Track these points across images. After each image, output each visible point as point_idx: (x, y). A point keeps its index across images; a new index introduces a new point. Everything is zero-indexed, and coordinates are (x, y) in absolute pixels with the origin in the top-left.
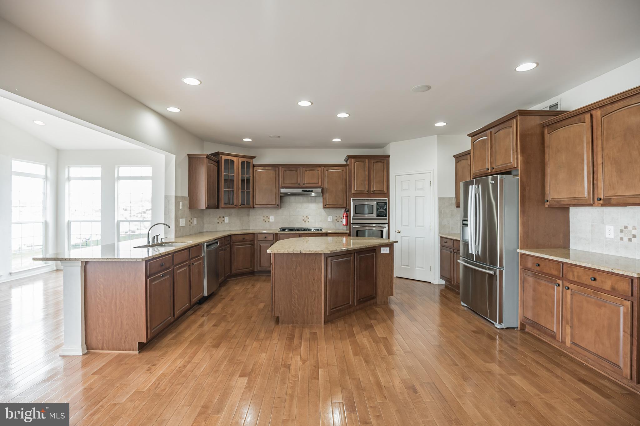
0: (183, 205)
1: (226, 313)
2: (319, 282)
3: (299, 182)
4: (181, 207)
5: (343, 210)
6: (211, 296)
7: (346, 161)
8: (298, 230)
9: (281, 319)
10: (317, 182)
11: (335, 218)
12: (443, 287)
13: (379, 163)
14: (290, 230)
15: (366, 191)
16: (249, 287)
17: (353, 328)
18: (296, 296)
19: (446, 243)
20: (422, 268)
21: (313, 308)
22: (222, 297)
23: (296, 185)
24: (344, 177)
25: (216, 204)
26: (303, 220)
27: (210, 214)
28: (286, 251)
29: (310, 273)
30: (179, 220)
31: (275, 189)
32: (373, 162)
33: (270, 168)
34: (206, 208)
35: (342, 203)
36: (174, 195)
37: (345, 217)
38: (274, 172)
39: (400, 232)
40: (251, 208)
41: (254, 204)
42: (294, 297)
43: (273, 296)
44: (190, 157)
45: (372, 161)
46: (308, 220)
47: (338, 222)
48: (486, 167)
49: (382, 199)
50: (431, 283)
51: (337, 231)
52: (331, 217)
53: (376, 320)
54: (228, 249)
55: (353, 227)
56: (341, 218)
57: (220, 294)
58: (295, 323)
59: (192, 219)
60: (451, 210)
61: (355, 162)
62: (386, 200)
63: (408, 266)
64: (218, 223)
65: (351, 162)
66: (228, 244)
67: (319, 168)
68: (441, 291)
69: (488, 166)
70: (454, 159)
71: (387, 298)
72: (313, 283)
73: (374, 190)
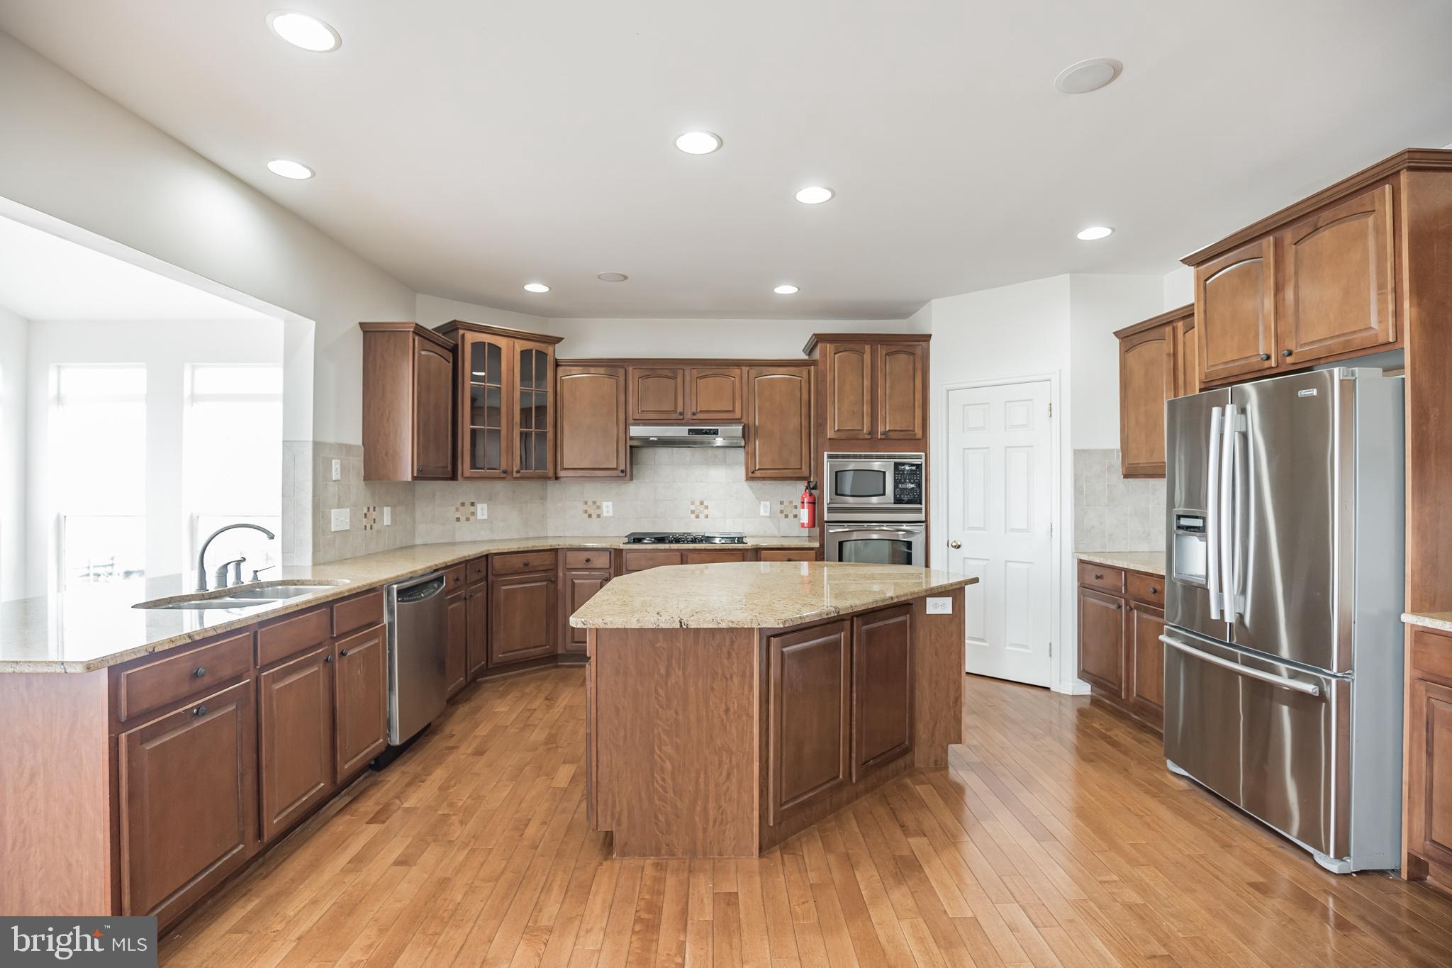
0: (344, 469)
1: (451, 805)
2: (744, 718)
3: (680, 409)
4: (336, 475)
5: (801, 486)
6: (412, 744)
7: (810, 350)
8: (677, 541)
9: (617, 839)
10: (732, 409)
11: (779, 507)
12: (1086, 704)
13: (902, 357)
14: (656, 539)
15: (865, 432)
16: (535, 705)
17: (856, 872)
18: (668, 765)
19: (1099, 580)
20: (1026, 647)
21: (723, 803)
22: (451, 743)
23: (674, 416)
24: (805, 396)
25: (447, 467)
26: (693, 512)
27: (434, 496)
28: (634, 620)
29: (713, 689)
30: (330, 513)
31: (615, 428)
32: (884, 353)
33: (602, 370)
34: (414, 478)
35: (799, 467)
36: (311, 439)
37: (806, 505)
38: (612, 381)
39: (959, 547)
40: (549, 478)
41: (559, 468)
42: (662, 770)
43: (594, 764)
44: (370, 332)
45: (882, 351)
46: (706, 512)
47: (786, 516)
48: (1258, 351)
49: (911, 457)
50: (1052, 689)
51: (786, 543)
52: (768, 503)
53: (925, 835)
54: (481, 595)
55: (830, 531)
56: (796, 507)
57: (448, 729)
58: (663, 852)
59: (374, 508)
60: (1108, 486)
61: (835, 354)
62: (920, 457)
63: (983, 640)
64: (458, 519)
65: (824, 355)
66: (481, 580)
67: (736, 371)
68: (1082, 713)
69: (1265, 345)
70: (1117, 341)
71: (945, 751)
72: (722, 720)
73: (888, 429)
